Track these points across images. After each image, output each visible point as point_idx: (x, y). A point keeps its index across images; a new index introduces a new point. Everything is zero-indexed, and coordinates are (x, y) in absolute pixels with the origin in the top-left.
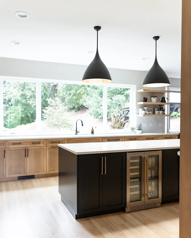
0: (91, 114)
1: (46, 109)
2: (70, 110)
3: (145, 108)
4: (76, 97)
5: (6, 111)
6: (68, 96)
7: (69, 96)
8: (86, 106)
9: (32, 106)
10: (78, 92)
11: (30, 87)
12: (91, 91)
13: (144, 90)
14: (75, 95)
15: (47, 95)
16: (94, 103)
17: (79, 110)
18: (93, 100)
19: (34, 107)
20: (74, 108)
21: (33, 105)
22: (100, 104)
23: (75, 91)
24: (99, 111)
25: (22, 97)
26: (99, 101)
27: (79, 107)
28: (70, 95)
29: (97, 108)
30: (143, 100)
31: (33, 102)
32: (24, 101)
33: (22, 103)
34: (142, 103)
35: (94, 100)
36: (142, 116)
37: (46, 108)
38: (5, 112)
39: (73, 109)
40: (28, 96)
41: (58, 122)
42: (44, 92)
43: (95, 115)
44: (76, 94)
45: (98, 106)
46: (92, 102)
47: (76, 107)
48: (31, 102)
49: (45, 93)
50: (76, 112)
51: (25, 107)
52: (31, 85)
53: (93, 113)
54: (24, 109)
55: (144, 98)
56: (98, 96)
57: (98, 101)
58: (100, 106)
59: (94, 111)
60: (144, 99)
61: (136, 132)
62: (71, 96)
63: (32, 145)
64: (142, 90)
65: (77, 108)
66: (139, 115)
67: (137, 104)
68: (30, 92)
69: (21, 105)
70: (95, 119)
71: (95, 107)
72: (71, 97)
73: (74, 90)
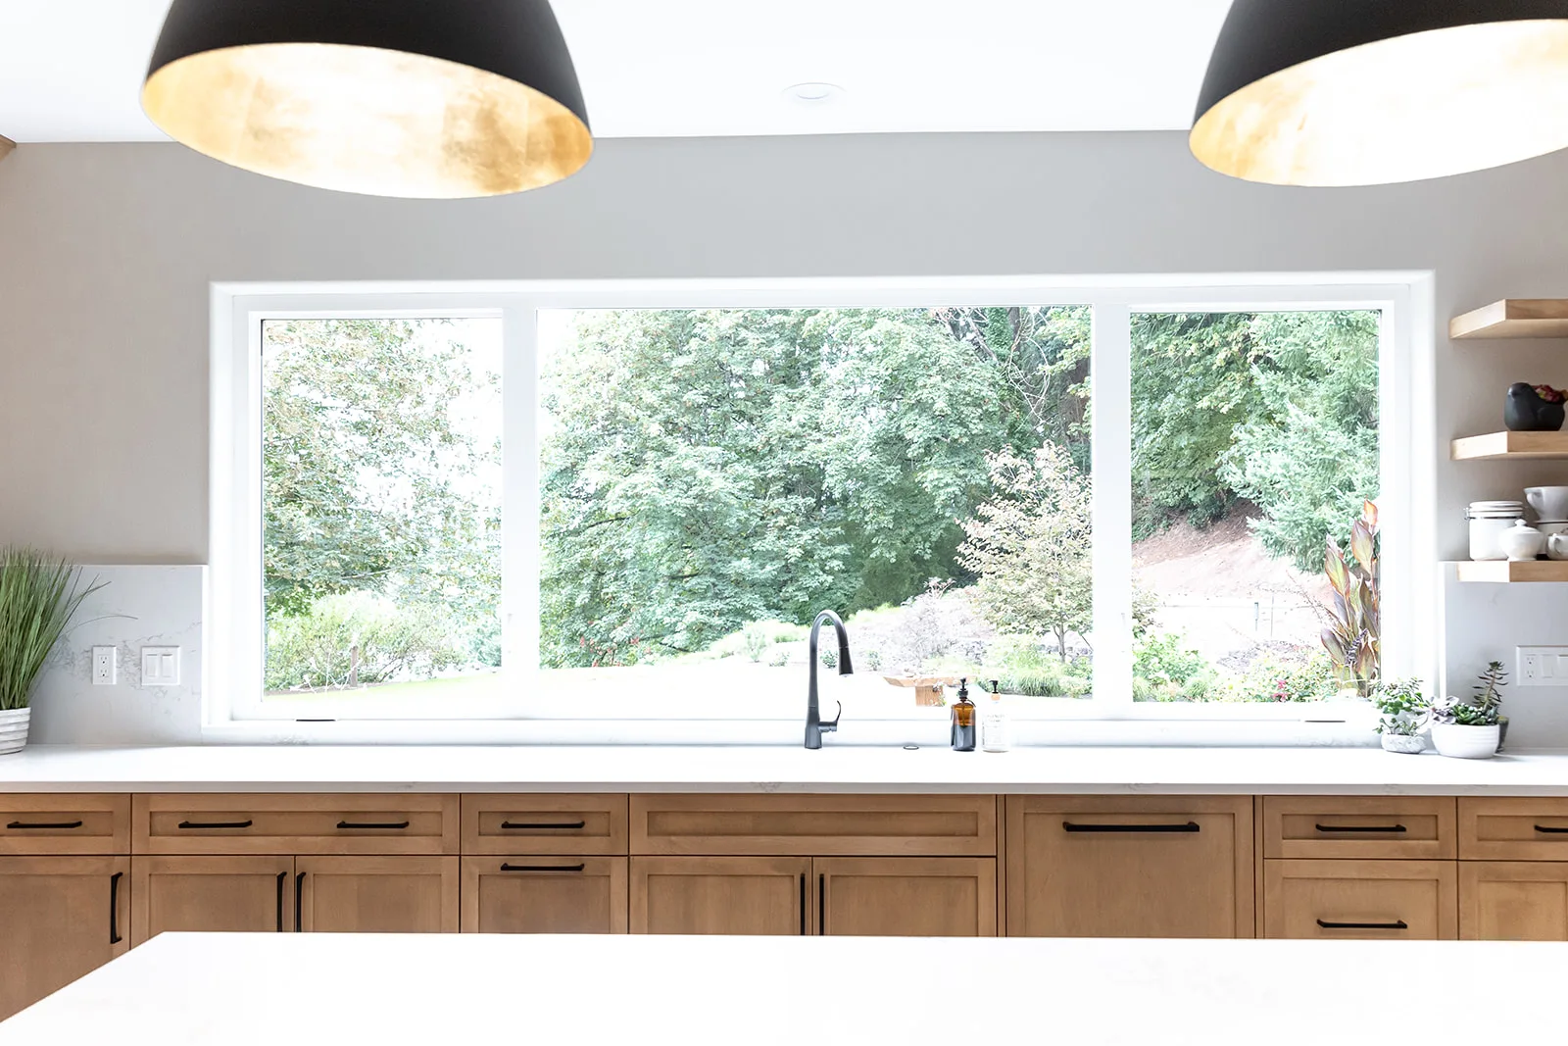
0: (1279, 544)
1: (985, 520)
2: (1160, 521)
3: (1543, 490)
4: (1194, 439)
5: (804, 533)
6: (1145, 429)
7: (1147, 433)
8: (1244, 494)
9: (938, 503)
10: (1204, 403)
11: (925, 394)
12: (1283, 394)
13: (1514, 310)
14: (1186, 424)
15: (1024, 433)
16: (1298, 470)
17: (1216, 518)
18: (1290, 448)
19: (945, 506)
20: (1185, 507)
21: (941, 492)
22: (1340, 477)
23: (1182, 402)
24: (1334, 521)
25: (884, 450)
26: (1331, 457)
27: (1221, 500)
28: (1156, 424)
29: (1315, 503)
30: (1514, 415)
31: (942, 476)
32: (893, 476)
33: (881, 484)
34: (1496, 444)
35: (1296, 452)
36: (1501, 573)
37: (983, 509)
38: (798, 535)
39: (1182, 512)
40: (913, 447)
41: (1050, 599)
42: (1009, 419)
43: (1304, 552)
44: (1197, 418)
45: (1329, 491)
46: (1286, 466)
47: (1199, 497)
48: (930, 477)
49: (1013, 426)
50: (1201, 528)
51: (898, 506)
52: (929, 382)
53: (1293, 538)
54: (895, 520)
55: (1524, 392)
56: (1324, 425)
57: (1325, 456)
58: (1338, 493)
59: (1298, 525)
60: (1518, 406)
61: (1427, 737)
62: (1164, 430)
63: (344, 844)
64: (1492, 317)
65: (1206, 506)
66: (1468, 572)
67: (1447, 460)
68: (924, 421)
69: (877, 494)
70: (1306, 573)
71: (1307, 498)
72: (1160, 440)
73: (1178, 395)
